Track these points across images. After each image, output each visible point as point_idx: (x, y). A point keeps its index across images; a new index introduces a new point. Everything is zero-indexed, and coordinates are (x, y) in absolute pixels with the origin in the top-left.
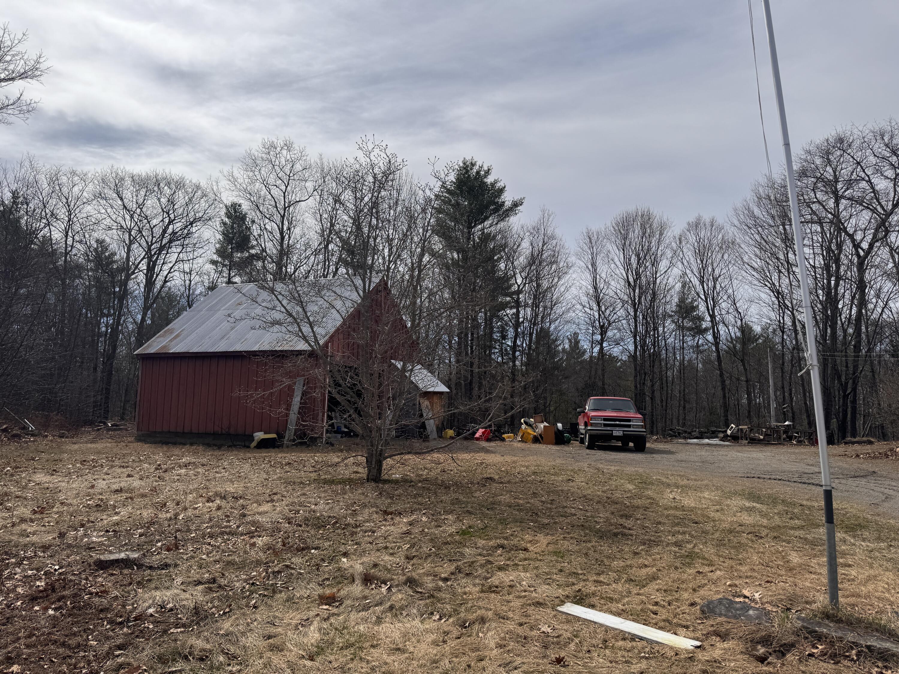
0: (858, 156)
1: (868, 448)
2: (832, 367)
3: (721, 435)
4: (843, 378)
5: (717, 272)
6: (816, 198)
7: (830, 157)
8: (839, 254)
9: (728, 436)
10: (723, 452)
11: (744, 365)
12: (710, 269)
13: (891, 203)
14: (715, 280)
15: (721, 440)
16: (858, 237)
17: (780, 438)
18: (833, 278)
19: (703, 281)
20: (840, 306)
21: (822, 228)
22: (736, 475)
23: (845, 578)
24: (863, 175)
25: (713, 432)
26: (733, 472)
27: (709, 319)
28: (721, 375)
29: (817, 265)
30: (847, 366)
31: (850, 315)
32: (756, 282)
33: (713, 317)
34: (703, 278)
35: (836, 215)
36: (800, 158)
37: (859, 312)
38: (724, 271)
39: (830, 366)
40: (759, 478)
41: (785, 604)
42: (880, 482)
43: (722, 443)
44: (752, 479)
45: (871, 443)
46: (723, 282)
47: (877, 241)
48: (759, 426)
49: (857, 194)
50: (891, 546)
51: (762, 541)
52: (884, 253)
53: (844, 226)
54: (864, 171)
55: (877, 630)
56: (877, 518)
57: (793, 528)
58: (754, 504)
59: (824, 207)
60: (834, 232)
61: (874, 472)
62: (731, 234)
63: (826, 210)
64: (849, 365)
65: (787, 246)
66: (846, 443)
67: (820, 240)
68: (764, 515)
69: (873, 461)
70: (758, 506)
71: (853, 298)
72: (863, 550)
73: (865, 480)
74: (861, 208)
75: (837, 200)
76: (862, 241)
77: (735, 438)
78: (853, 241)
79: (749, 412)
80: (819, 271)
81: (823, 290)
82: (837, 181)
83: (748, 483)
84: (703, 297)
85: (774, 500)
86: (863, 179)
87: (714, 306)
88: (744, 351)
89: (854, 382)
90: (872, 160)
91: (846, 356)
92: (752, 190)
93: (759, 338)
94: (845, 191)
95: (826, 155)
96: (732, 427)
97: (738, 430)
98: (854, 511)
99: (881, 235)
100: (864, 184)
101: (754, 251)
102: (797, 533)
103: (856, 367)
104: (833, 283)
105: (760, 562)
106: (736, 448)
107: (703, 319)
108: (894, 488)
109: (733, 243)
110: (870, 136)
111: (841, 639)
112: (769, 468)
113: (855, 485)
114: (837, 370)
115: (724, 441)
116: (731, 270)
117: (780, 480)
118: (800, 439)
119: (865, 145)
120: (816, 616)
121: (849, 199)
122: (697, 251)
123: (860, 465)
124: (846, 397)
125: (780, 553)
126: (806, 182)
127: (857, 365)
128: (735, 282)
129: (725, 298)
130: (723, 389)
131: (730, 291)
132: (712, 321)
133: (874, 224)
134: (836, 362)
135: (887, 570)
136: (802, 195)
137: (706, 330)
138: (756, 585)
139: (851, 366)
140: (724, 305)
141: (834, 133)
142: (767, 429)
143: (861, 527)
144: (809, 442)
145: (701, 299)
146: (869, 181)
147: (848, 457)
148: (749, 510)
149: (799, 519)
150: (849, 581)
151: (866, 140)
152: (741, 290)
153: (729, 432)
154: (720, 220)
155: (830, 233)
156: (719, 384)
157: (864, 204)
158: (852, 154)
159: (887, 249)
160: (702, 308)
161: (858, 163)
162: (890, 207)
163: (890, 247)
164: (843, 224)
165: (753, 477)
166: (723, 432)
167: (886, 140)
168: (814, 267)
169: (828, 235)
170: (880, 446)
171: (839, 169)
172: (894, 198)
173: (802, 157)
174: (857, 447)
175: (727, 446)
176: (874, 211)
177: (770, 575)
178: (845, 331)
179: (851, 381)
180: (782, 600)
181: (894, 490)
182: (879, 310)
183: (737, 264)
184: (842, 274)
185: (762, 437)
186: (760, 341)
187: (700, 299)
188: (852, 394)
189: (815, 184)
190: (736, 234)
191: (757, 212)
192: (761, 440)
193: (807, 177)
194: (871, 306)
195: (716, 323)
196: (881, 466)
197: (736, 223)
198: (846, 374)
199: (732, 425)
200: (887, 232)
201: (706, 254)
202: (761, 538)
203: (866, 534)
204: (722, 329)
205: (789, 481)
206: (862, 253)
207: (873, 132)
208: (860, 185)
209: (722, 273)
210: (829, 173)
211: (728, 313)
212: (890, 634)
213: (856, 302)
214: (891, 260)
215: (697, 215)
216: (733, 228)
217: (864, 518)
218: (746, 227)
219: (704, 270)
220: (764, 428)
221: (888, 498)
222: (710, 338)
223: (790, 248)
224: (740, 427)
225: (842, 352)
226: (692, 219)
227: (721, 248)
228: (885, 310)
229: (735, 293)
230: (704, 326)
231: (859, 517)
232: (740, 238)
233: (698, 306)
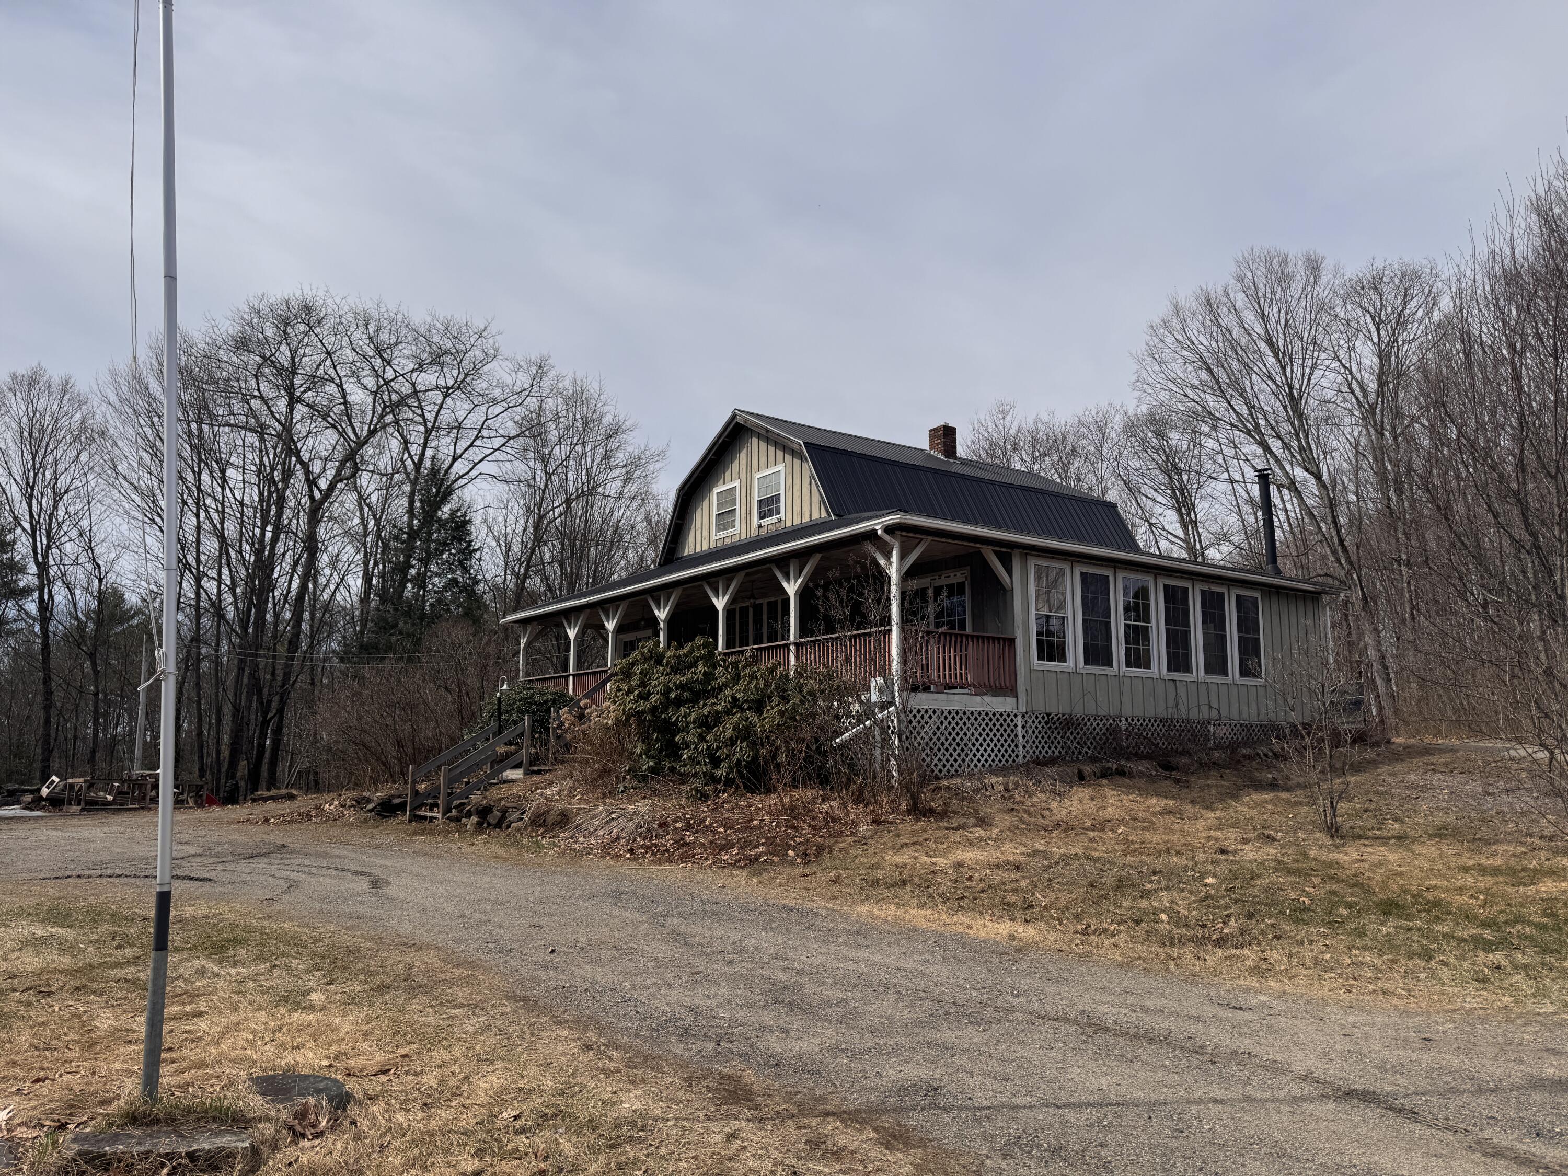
0: (329, 341)
1: (286, 807)
2: (250, 674)
3: (28, 798)
4: (265, 691)
5: (63, 482)
6: (258, 390)
7: (289, 330)
8: (284, 489)
9: (41, 798)
10: (20, 831)
11: (94, 664)
12: (48, 476)
13: (366, 428)
14: (57, 497)
15: (25, 808)
16: (316, 468)
17: (144, 798)
18: (269, 528)
19: (31, 496)
20: (276, 575)
21: (262, 440)
22: (34, 875)
23: (187, 1039)
24: (333, 374)
25: (11, 793)
26: (30, 871)
27: (33, 569)
28: (47, 681)
29: (247, 500)
30: (273, 674)
31: (289, 591)
32: (138, 515)
33: (43, 567)
34: (32, 488)
35: (288, 427)
36: (242, 318)
37: (303, 588)
38: (77, 483)
39: (247, 671)
40: (79, 876)
41: (56, 1117)
42: (287, 862)
43: (27, 813)
44: (64, 881)
45: (291, 797)
46: (70, 504)
47: (341, 481)
48: (109, 778)
49: (322, 401)
50: (275, 966)
51: (49, 1000)
52: (350, 500)
53: (296, 447)
54: (335, 368)
55: (214, 1119)
56: (266, 923)
57: (118, 965)
58: (54, 930)
59: (269, 408)
60: (281, 452)
61: (284, 846)
62: (98, 417)
63: (272, 413)
64: (277, 672)
65: (200, 460)
66: (254, 800)
67: (257, 461)
68: (65, 947)
69: (288, 828)
70: (60, 931)
71: (296, 564)
72: (230, 982)
73: (266, 860)
74: (325, 424)
75: (293, 401)
76: (319, 476)
77: (56, 803)
78: (307, 472)
79: (93, 752)
80: (249, 512)
81: (252, 545)
82: (294, 373)
83: (52, 890)
84: (27, 526)
85: (96, 916)
86: (333, 380)
87: (49, 547)
88: (100, 638)
89: (281, 700)
90: (348, 354)
91: (274, 657)
92: (151, 348)
93: (133, 617)
94: (305, 392)
95: (284, 323)
96: (53, 782)
97: (65, 786)
98: (232, 916)
99: (347, 472)
100: (331, 388)
101: (141, 458)
102: (121, 973)
103: (287, 675)
104: (269, 535)
105: (31, 1045)
106: (51, 822)
107: (22, 570)
108: (306, 869)
109: (102, 434)
110: (350, 317)
111: (145, 1156)
112: (105, 857)
113: (248, 870)
114: (257, 680)
115: (31, 809)
116: (93, 483)
117: (120, 876)
118: (181, 797)
119: (341, 328)
120: (111, 1124)
121: (307, 405)
122: (26, 434)
123: (265, 836)
124: (265, 724)
125: (79, 1017)
126: (246, 359)
127: (290, 672)
128: (97, 509)
129: (74, 533)
130: (47, 708)
131: (85, 524)
132: (39, 576)
133: (339, 454)
134: (257, 666)
135: (260, 1008)
136: (238, 380)
137: (26, 592)
138: (11, 1094)
139: (279, 672)
140: (68, 547)
141: (298, 294)
142: (123, 782)
143: (237, 942)
144: (196, 802)
145: (24, 529)
146: (340, 386)
147: (252, 823)
148: (37, 943)
149: (132, 945)
150: (193, 1041)
151: (343, 321)
152: (107, 523)
153: (45, 791)
154: (83, 384)
155: (275, 454)
156: (39, 699)
157: (329, 419)
158: (321, 336)
159: (355, 495)
160: (23, 547)
161: (329, 353)
162: (365, 433)
163: (359, 494)
164: (295, 443)
165: (69, 877)
166: (32, 792)
167: (371, 331)
168: (242, 503)
169: (271, 456)
170: (304, 802)
171: (301, 351)
172: (372, 420)
173: (246, 316)
174: (270, 806)
175: (36, 819)
176: (343, 434)
177: (46, 1065)
178: (277, 615)
179: (277, 698)
180: (53, 1111)
181: (305, 872)
182: (332, 587)
183: (104, 476)
184: (285, 522)
185: (110, 798)
186: (135, 622)
187: (19, 531)
188: (276, 719)
189: (260, 366)
190: (109, 418)
191: (155, 387)
192: (110, 803)
193: (249, 351)
194: (322, 580)
195: (48, 580)
196: (294, 837)
197: (113, 398)
198: (271, 687)
199: (54, 778)
200: (356, 469)
201: (44, 444)
202: (49, 994)
203: (242, 953)
204: (60, 594)
205: (135, 876)
206: (317, 495)
207: (355, 313)
208: (327, 388)
209: (73, 486)
210: (284, 356)
211: (76, 563)
212: (233, 1120)
213: (300, 569)
214: (358, 514)
215: (35, 364)
216: (104, 407)
217: (246, 926)
218: (130, 411)
219: (36, 475)
220: (116, 781)
221: (292, 885)
222: (32, 607)
223: (206, 464)
224: (70, 781)
225: (269, 650)
226: (23, 370)
227: (76, 439)
228: (341, 588)
229: (94, 529)
230: (22, 584)
231: (237, 926)
232: (116, 427)
233: (14, 542)
